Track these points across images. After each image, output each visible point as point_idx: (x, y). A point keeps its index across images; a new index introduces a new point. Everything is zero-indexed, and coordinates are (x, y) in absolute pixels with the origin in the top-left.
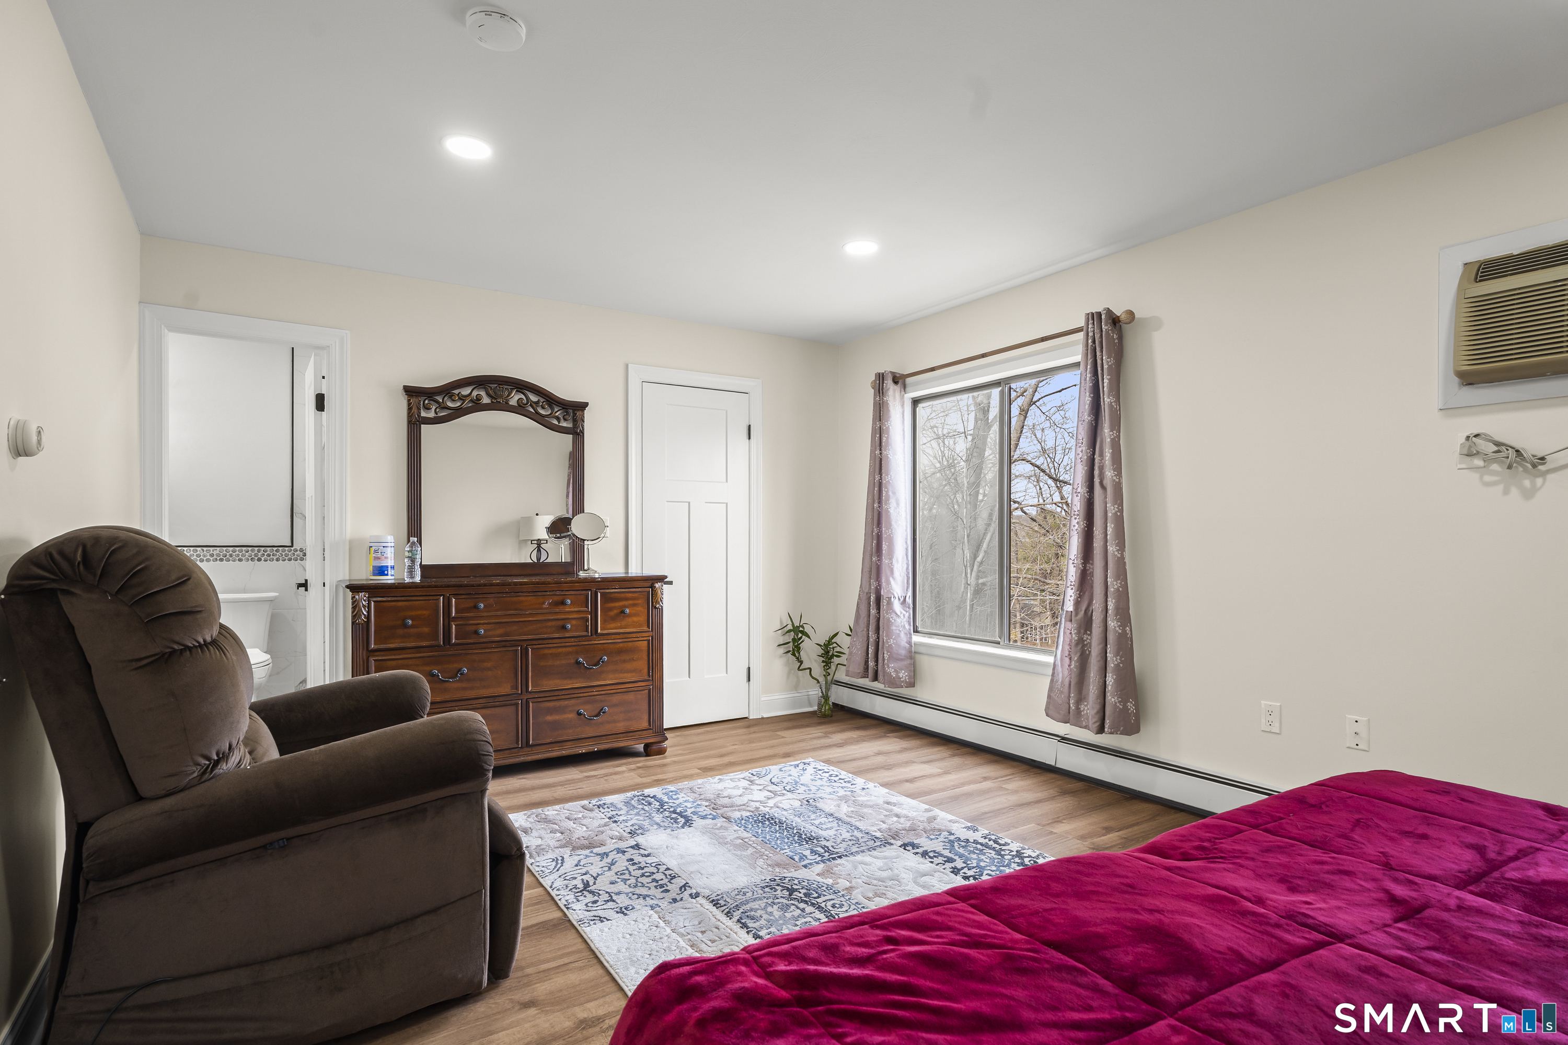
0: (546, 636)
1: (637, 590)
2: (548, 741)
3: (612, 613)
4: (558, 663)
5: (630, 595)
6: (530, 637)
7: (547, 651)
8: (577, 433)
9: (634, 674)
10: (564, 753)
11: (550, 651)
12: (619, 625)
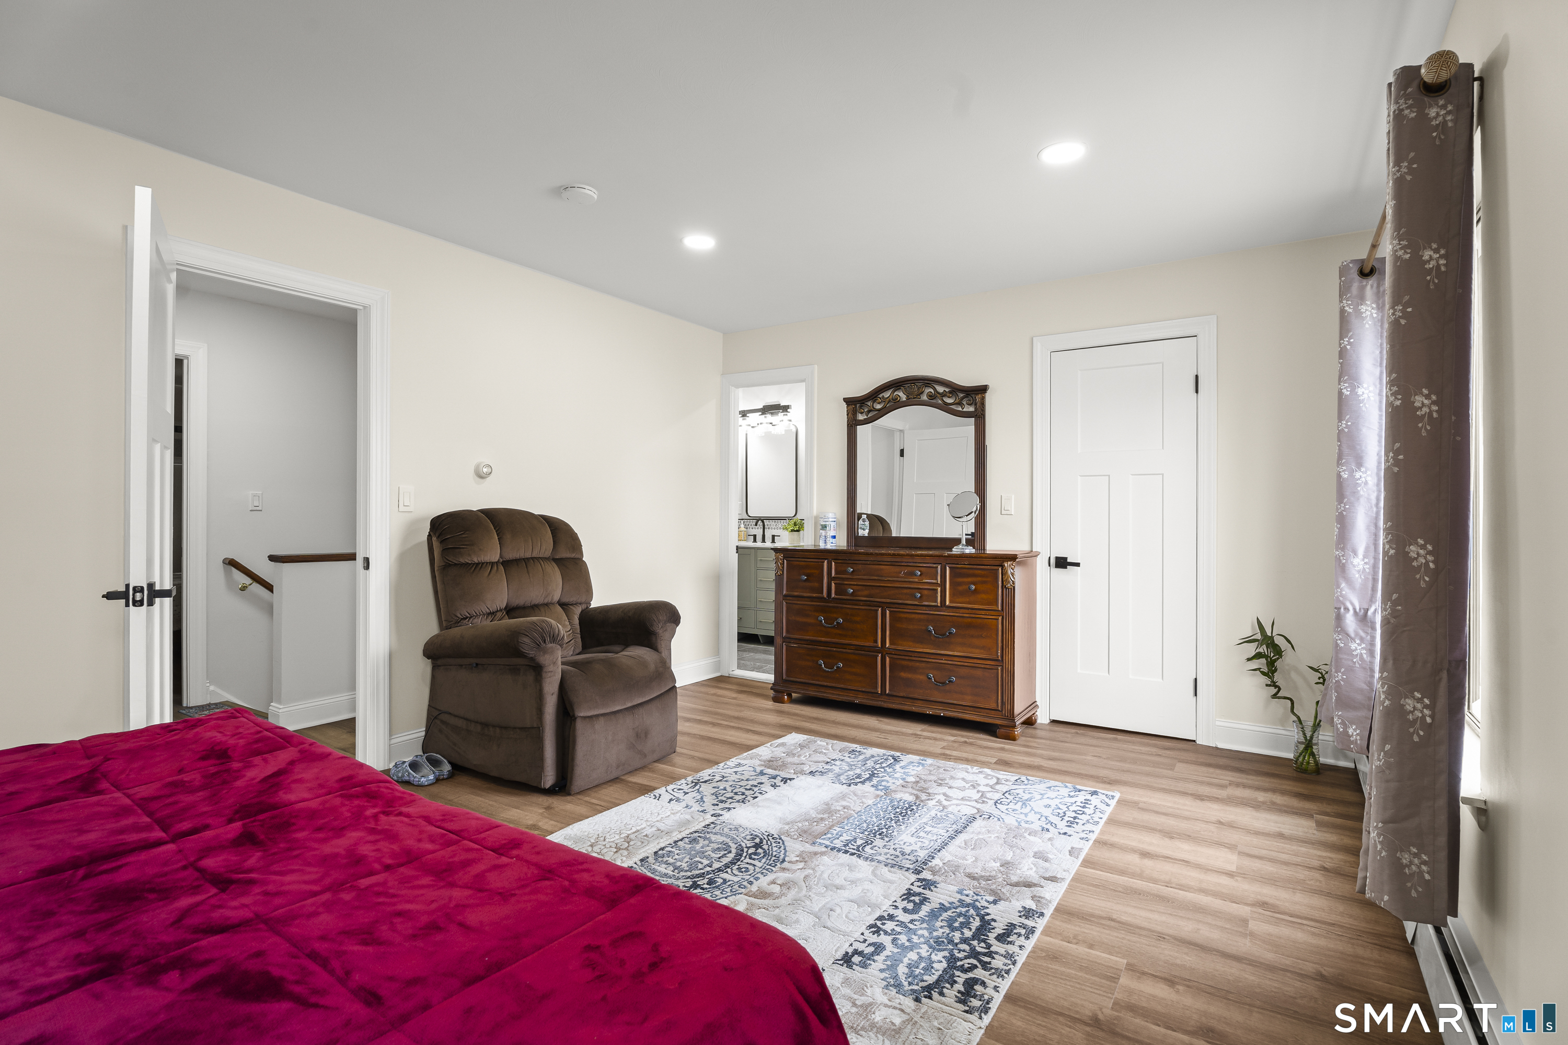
0: (901, 601)
1: (986, 567)
2: (902, 694)
3: (961, 588)
4: (911, 627)
5: (979, 572)
6: (888, 601)
7: (903, 615)
8: (979, 417)
9: (982, 651)
10: (914, 709)
11: (905, 616)
12: (968, 600)
